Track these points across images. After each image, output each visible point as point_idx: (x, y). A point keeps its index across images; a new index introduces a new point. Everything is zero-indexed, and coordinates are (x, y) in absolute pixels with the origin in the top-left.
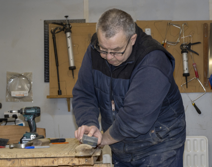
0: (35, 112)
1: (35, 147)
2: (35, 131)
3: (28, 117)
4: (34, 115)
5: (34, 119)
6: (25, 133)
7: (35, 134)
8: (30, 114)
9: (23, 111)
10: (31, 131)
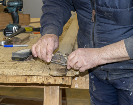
0: (18, 4)
1: (14, 45)
2: (18, 22)
3: (11, 9)
4: (17, 8)
5: (17, 11)
6: (8, 25)
7: (18, 26)
8: (13, 6)
9: (7, 4)
10: (14, 22)
